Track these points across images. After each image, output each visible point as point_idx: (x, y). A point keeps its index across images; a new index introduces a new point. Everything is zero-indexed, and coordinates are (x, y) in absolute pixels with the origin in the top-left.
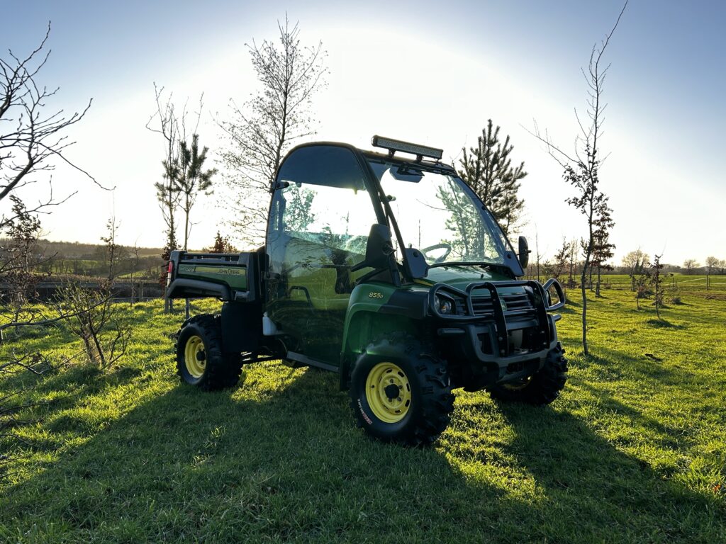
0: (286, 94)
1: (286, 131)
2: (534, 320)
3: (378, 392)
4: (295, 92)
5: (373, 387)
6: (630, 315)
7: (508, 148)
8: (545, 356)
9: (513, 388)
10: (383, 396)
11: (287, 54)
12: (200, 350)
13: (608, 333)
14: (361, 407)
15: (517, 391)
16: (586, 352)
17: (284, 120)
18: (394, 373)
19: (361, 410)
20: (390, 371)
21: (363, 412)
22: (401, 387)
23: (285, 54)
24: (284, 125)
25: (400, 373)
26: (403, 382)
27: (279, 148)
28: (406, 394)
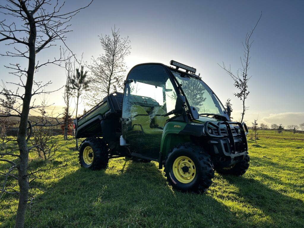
0: (114, 56)
1: (113, 70)
2: (240, 139)
3: (178, 170)
4: (117, 55)
5: (176, 167)
8: (245, 154)
10: (181, 172)
11: (115, 40)
12: (90, 153)
14: (171, 176)
17: (113, 65)
18: (186, 161)
19: (171, 177)
20: (184, 160)
21: (172, 179)
22: (190, 167)
23: (114, 40)
24: (112, 67)
25: (189, 161)
26: (191, 165)
27: (110, 76)
28: (192, 170)
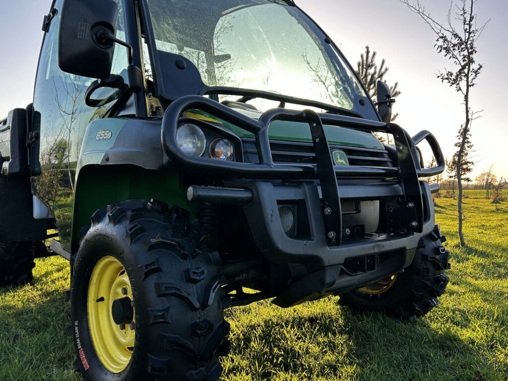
2: (396, 186)
5: (102, 299)
6: (490, 214)
7: (383, 70)
8: (415, 244)
9: (370, 291)
13: (477, 227)
14: (77, 335)
15: (375, 296)
16: (463, 244)
19: (78, 341)
20: (124, 272)
21: (79, 346)
